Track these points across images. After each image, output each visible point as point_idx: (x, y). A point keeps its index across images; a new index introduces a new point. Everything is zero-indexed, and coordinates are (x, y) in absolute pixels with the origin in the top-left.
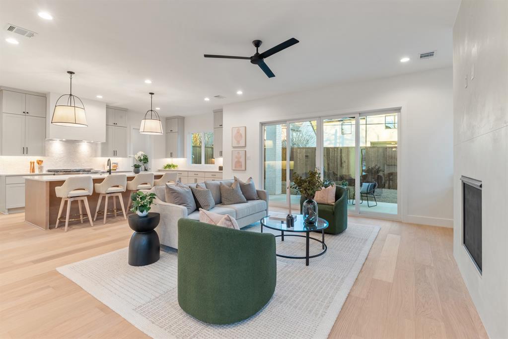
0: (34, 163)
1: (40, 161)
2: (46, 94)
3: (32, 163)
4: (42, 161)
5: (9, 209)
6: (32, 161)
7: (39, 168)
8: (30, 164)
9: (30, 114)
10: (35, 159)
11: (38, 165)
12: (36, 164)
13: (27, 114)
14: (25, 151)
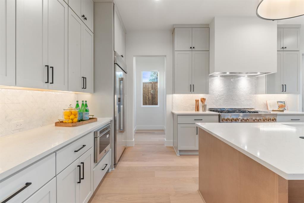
0: (198, 101)
1: (203, 99)
2: (208, 25)
3: (197, 101)
4: (205, 99)
5: (180, 151)
6: (197, 99)
7: (203, 107)
8: (195, 102)
9: (196, 49)
10: (200, 96)
11: (201, 103)
12: (200, 102)
13: (193, 49)
14: (192, 89)
